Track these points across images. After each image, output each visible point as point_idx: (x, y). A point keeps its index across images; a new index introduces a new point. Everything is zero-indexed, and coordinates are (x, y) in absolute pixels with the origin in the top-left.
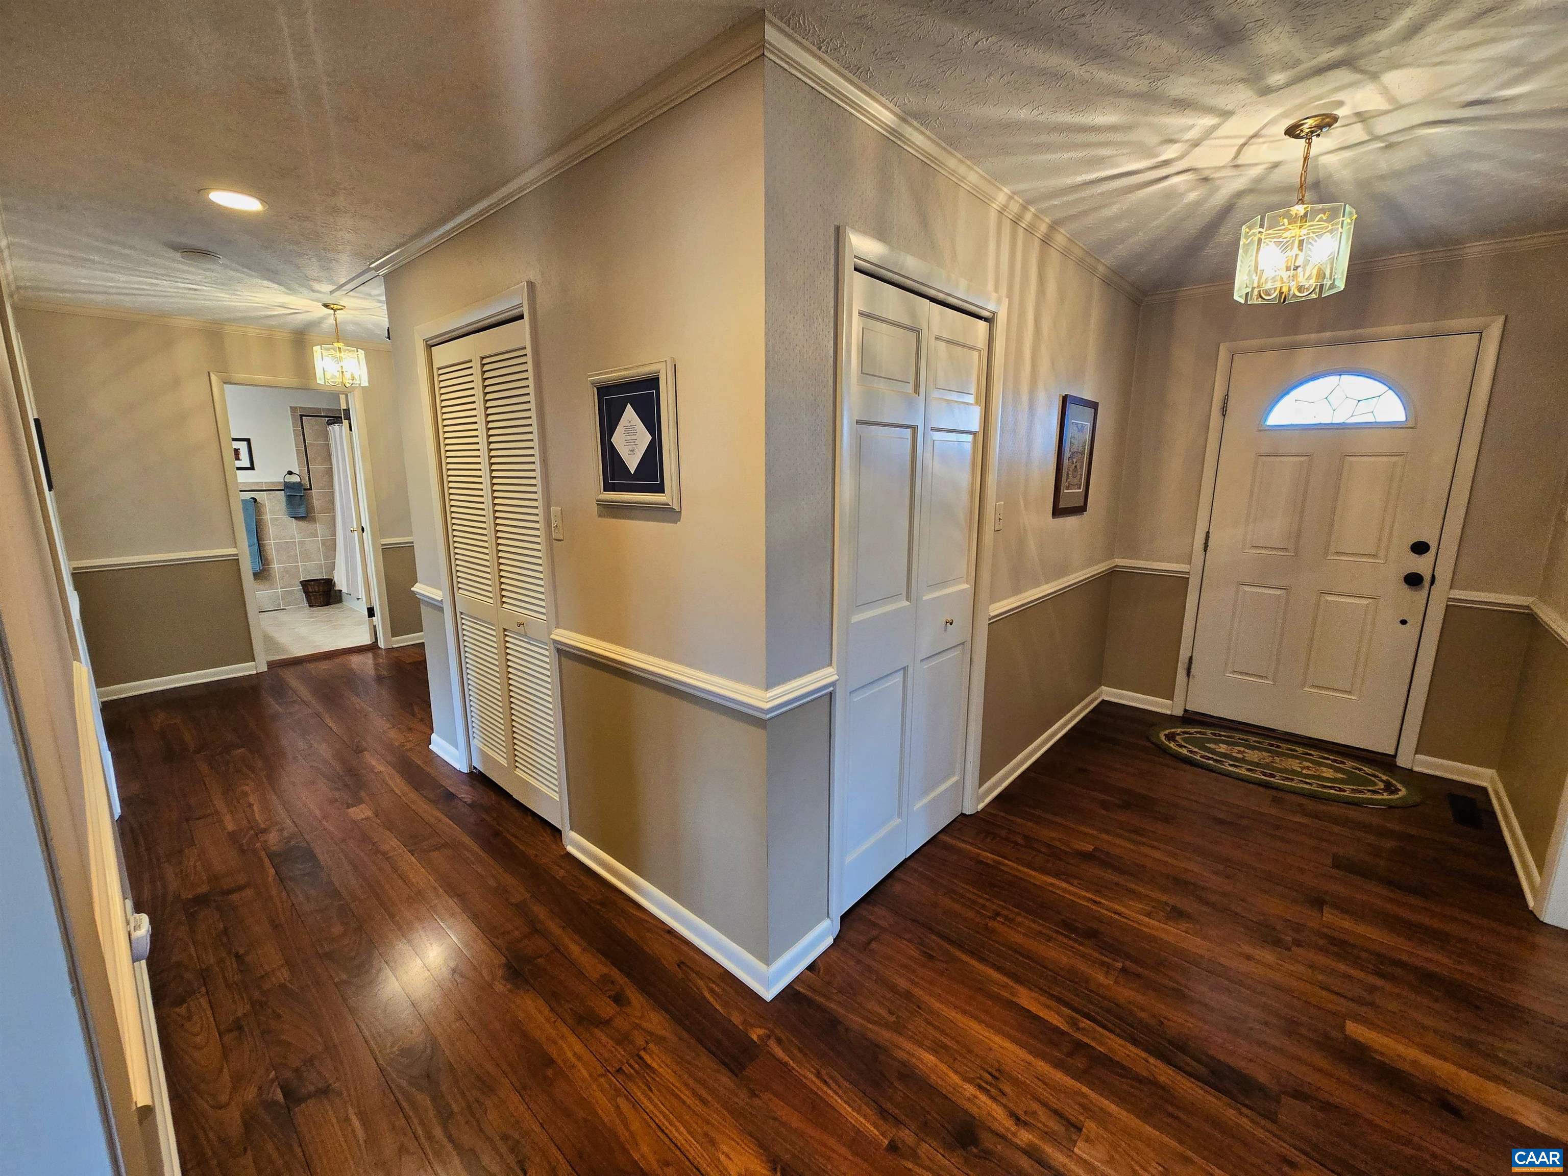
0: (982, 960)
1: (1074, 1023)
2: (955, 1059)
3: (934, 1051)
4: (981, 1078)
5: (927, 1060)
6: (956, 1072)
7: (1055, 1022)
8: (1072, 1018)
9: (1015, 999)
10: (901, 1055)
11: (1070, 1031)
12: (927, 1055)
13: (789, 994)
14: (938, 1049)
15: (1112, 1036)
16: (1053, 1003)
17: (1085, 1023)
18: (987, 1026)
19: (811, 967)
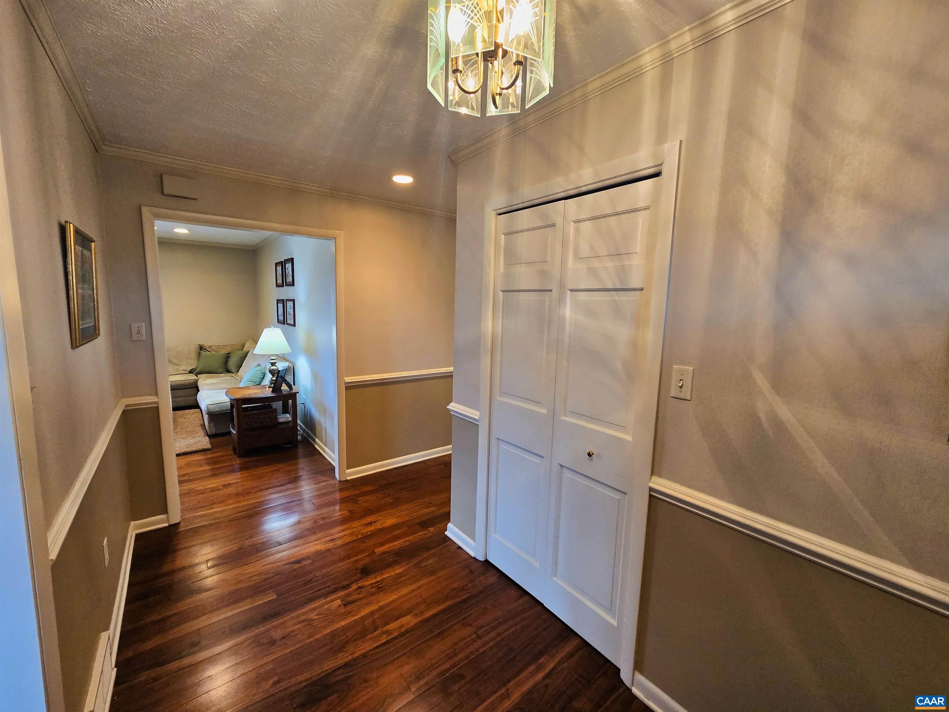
0: (444, 611)
1: (388, 632)
2: (394, 579)
3: (400, 573)
4: (382, 584)
5: (398, 570)
6: (388, 577)
7: (392, 625)
8: (391, 634)
9: (412, 614)
10: (403, 564)
11: (385, 629)
12: (401, 570)
13: (447, 539)
14: (400, 575)
15: (372, 647)
16: (403, 630)
17: (384, 639)
18: (403, 596)
19: (459, 548)
